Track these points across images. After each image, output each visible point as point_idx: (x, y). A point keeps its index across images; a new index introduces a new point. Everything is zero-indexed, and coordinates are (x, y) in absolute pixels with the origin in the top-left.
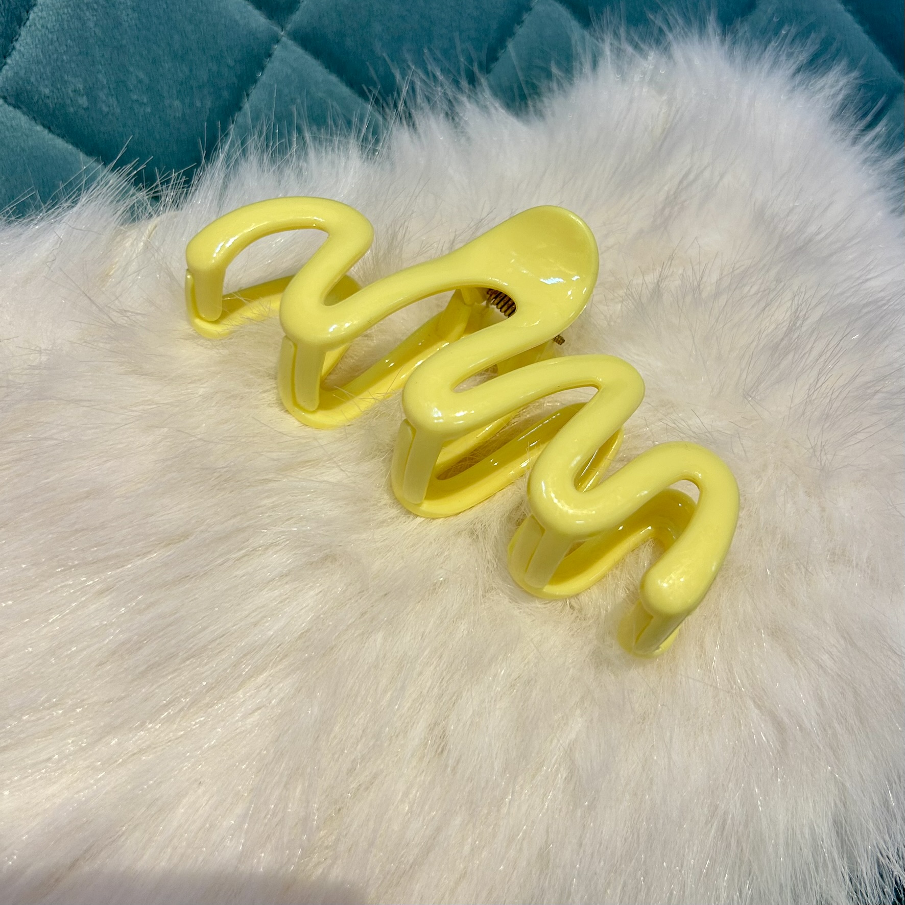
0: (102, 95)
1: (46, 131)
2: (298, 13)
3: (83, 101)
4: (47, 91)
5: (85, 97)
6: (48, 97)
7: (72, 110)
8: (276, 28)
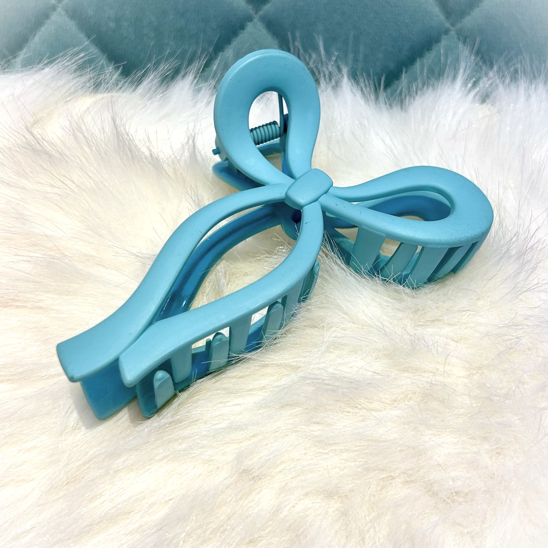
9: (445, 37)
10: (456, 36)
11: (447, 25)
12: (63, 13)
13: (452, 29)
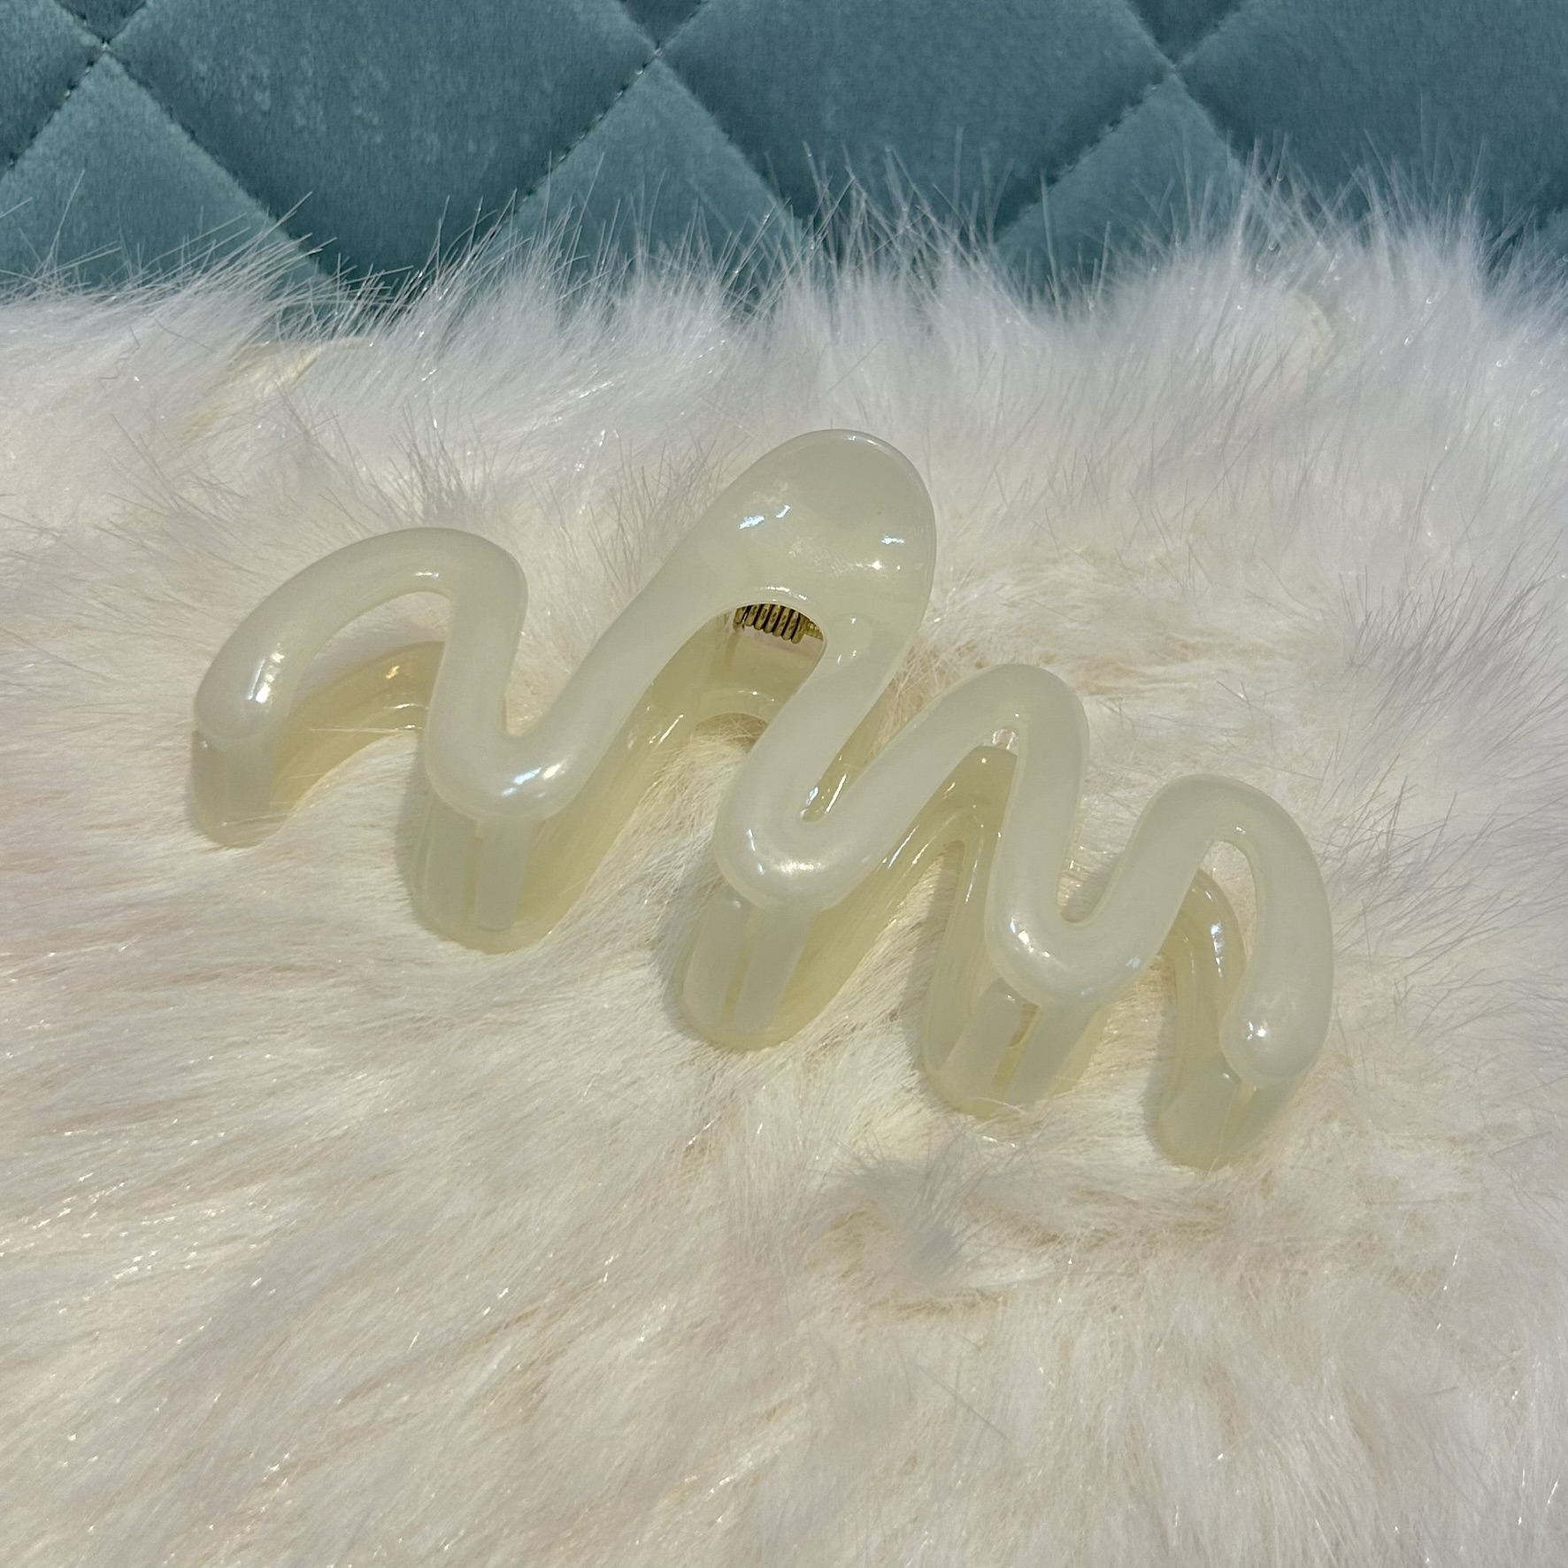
0: (301, 95)
1: (186, 137)
2: (693, 21)
3: (264, 99)
4: (203, 68)
5: (267, 93)
6: (203, 79)
7: (239, 109)
8: (647, 41)
9: (1154, 88)
10: (1182, 85)
11: (1161, 57)
12: (118, 69)
13: (1173, 66)
